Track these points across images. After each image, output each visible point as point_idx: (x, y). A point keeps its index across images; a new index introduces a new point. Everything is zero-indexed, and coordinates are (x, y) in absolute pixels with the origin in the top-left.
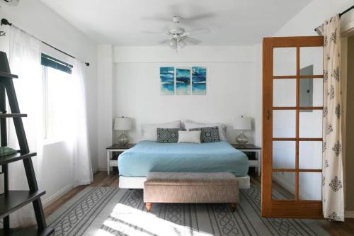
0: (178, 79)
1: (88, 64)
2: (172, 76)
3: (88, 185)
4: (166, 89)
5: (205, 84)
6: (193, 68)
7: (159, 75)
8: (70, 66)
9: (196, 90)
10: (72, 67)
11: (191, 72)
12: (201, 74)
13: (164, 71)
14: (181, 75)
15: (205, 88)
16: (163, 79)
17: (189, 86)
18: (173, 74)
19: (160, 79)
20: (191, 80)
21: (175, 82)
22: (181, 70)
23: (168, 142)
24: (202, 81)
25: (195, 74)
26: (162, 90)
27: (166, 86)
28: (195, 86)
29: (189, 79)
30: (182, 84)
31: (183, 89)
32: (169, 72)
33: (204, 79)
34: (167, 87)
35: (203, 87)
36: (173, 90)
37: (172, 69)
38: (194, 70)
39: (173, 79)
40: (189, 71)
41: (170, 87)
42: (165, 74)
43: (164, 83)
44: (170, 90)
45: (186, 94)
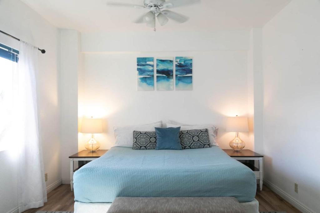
0: (158, 72)
1: (43, 51)
2: (151, 68)
3: (39, 208)
4: (145, 84)
5: (191, 77)
6: (177, 58)
7: (136, 67)
8: (14, 51)
9: (181, 84)
10: (18, 52)
11: (175, 63)
12: (186, 66)
13: (142, 62)
14: (162, 67)
15: (191, 82)
16: (141, 71)
17: (171, 80)
18: (153, 66)
19: (137, 72)
20: (174, 73)
21: (156, 75)
22: (163, 61)
23: (146, 148)
24: (187, 73)
25: (179, 66)
26: (139, 85)
27: (144, 79)
28: (179, 79)
29: (172, 71)
30: (164, 78)
31: (164, 83)
32: (148, 63)
33: (190, 71)
34: (146, 81)
35: (189, 80)
36: (153, 85)
37: (152, 59)
38: (178, 60)
39: (153, 71)
40: (171, 61)
41: (148, 81)
42: (144, 65)
43: (142, 76)
44: (149, 84)
45: (169, 89)
